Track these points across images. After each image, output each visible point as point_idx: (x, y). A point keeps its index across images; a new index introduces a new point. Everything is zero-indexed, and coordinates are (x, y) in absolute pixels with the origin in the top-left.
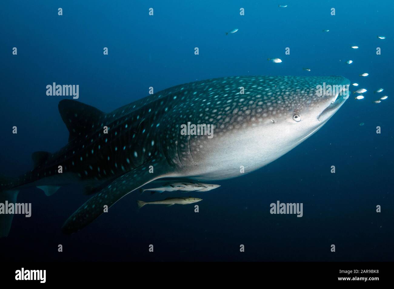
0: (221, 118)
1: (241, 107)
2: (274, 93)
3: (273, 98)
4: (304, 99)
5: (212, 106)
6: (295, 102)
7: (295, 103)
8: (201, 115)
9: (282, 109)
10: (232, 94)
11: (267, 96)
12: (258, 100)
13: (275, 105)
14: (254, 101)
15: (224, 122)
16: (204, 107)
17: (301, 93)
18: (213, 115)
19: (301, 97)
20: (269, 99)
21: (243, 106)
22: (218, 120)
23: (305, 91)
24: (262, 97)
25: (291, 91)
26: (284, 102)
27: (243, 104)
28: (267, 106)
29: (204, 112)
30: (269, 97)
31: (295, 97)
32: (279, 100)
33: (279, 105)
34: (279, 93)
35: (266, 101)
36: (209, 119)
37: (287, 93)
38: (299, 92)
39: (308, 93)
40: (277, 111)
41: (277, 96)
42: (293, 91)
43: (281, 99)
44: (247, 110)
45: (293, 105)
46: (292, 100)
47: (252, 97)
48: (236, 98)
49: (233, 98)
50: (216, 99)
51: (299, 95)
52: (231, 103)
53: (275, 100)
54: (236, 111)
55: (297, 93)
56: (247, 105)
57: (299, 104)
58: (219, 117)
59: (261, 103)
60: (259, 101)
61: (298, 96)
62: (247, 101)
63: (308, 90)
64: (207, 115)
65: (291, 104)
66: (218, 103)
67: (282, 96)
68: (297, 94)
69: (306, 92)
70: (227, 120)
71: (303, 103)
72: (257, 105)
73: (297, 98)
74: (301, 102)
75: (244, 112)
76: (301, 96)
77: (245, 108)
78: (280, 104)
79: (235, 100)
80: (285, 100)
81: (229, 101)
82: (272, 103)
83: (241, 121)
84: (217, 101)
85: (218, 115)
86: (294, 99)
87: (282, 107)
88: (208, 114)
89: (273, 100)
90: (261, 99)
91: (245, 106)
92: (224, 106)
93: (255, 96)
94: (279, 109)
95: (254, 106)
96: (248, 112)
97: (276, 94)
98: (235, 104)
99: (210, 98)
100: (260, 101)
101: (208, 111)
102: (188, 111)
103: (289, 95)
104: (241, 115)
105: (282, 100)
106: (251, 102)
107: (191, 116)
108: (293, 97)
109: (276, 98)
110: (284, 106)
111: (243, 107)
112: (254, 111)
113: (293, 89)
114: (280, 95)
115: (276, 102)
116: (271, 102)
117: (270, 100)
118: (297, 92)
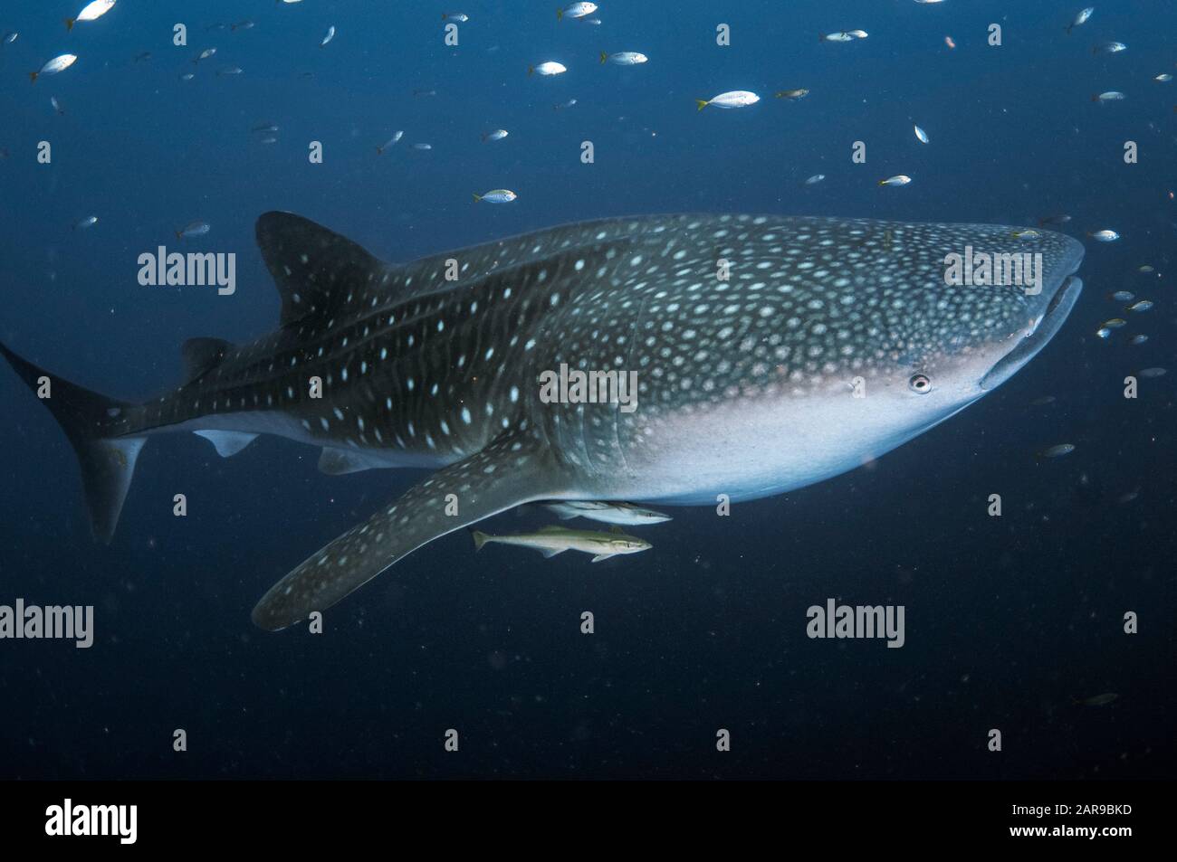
0: (707, 360)
1: (764, 332)
2: (858, 300)
3: (856, 317)
4: (943, 331)
5: (683, 317)
6: (917, 336)
7: (917, 341)
8: (651, 341)
9: (880, 354)
10: (739, 287)
11: (841, 307)
12: (813, 317)
13: (860, 339)
14: (803, 317)
15: (714, 374)
16: (660, 317)
17: (936, 308)
18: (685, 348)
19: (935, 323)
20: (845, 317)
21: (768, 331)
22: (698, 364)
23: (951, 302)
24: (825, 309)
25: (909, 296)
26: (888, 333)
27: (768, 325)
28: (836, 339)
29: (659, 334)
30: (847, 310)
31: (919, 321)
32: (873, 325)
33: (872, 342)
34: (873, 302)
35: (836, 325)
36: (672, 356)
37: (898, 304)
38: (932, 305)
39: (958, 312)
40: (865, 358)
41: (867, 311)
42: (915, 297)
43: (878, 322)
44: (779, 344)
45: (911, 346)
46: (910, 331)
47: (796, 304)
48: (751, 302)
49: (743, 302)
50: (695, 297)
51: (931, 313)
52: (737, 315)
53: (861, 322)
54: (748, 345)
55: (925, 307)
56: (782, 329)
57: (929, 346)
58: (701, 356)
59: (820, 329)
60: (815, 323)
61: (928, 318)
62: (781, 316)
63: (958, 299)
64: (667, 345)
65: (906, 341)
66: (701, 309)
67: (883, 312)
68: (925, 312)
69: (952, 308)
70: (724, 367)
71: (941, 343)
72: (809, 333)
73: (923, 323)
74: (934, 339)
75: (771, 349)
76: (935, 318)
77: (775, 339)
78: (875, 337)
79: (750, 307)
80: (891, 329)
81: (732, 309)
82: (854, 334)
83: (763, 376)
84: (697, 303)
85: (697, 350)
86: (916, 325)
87: (881, 348)
88: (671, 340)
89: (855, 323)
90: (821, 317)
91: (775, 330)
92: (717, 322)
93: (804, 304)
94: (870, 354)
95: (801, 335)
96: (782, 352)
97: (865, 303)
98: (746, 320)
99: (679, 290)
100: (819, 322)
101: (670, 333)
102: (614, 322)
103: (903, 312)
104: (762, 359)
105: (882, 327)
106: (793, 322)
107: (621, 340)
108: (915, 321)
109: (865, 318)
110: (886, 346)
111: (771, 335)
112: (799, 350)
113: (916, 292)
114: (876, 308)
115: (864, 332)
116: (850, 328)
117: (845, 323)
118: (927, 302)
